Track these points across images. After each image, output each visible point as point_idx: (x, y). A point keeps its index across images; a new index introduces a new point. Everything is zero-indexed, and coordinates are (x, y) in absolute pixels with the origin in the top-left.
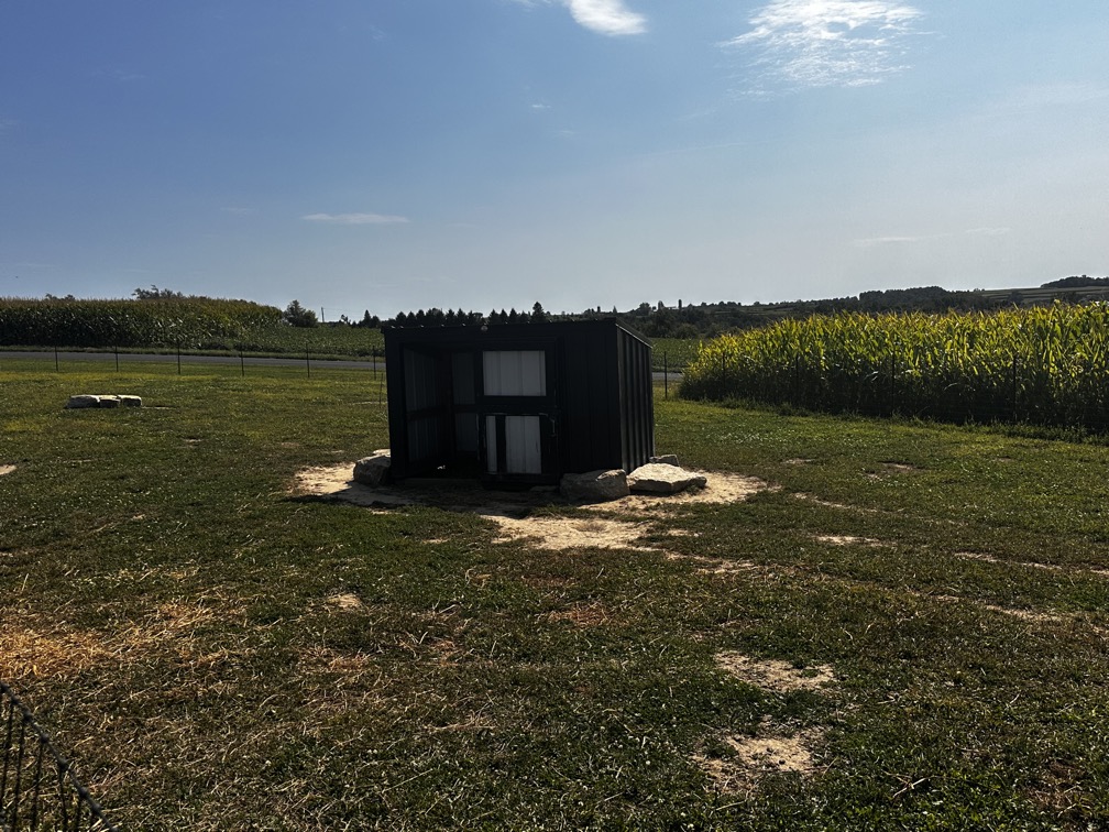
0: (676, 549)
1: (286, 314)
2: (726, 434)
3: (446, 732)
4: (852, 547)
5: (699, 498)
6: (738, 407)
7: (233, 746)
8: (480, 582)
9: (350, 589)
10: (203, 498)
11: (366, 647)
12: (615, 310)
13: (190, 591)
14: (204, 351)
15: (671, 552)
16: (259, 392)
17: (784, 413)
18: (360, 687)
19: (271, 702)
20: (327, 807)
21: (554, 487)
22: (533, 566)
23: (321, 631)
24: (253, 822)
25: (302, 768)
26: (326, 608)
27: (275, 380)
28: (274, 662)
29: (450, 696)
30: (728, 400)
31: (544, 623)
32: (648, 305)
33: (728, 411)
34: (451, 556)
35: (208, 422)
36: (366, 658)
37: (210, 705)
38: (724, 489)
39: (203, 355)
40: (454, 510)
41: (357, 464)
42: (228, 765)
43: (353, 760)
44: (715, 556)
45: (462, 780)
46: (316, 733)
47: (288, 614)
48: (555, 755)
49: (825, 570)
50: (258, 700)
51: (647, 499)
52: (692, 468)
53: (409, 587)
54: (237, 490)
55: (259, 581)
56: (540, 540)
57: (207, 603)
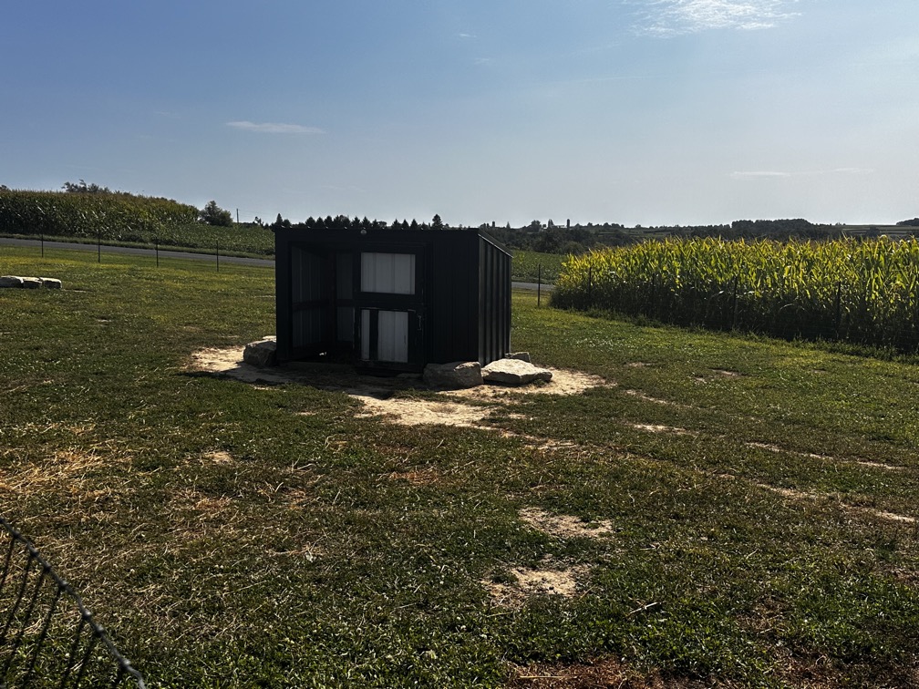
0: (511, 429)
1: (203, 214)
2: (583, 339)
3: (283, 556)
4: (661, 434)
5: (543, 390)
6: (600, 316)
7: (106, 559)
8: (336, 447)
9: (224, 448)
10: (107, 368)
11: (229, 492)
12: (508, 226)
13: (85, 443)
14: (122, 243)
15: (506, 432)
16: (169, 282)
17: (639, 324)
18: (219, 521)
19: (141, 529)
20: (176, 604)
21: (418, 375)
22: (385, 436)
23: (193, 478)
24: (114, 612)
25: (159, 576)
26: (201, 461)
27: (187, 273)
28: (148, 500)
29: (293, 530)
30: (592, 310)
31: (384, 482)
32: (538, 222)
33: (591, 320)
34: (317, 426)
35: (119, 306)
36: (228, 500)
37: (91, 529)
38: (567, 383)
39: (122, 246)
40: (328, 390)
41: (247, 347)
42: (99, 572)
43: (202, 572)
44: (542, 436)
45: (289, 589)
46: (176, 552)
47: (167, 464)
48: (369, 576)
49: (631, 450)
50: (131, 527)
51: (497, 389)
52: (544, 366)
53: (275, 448)
54: (138, 364)
55: (146, 438)
56: (396, 417)
57: (98, 452)
